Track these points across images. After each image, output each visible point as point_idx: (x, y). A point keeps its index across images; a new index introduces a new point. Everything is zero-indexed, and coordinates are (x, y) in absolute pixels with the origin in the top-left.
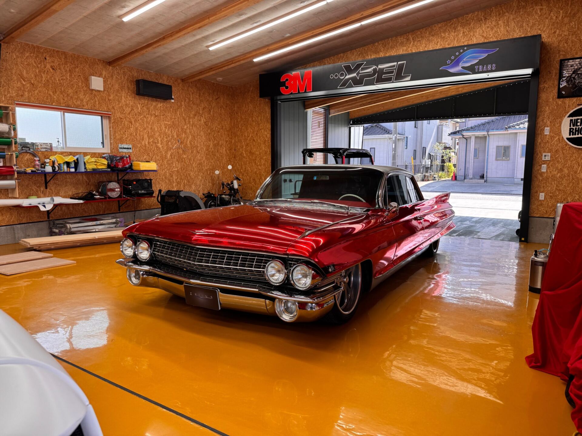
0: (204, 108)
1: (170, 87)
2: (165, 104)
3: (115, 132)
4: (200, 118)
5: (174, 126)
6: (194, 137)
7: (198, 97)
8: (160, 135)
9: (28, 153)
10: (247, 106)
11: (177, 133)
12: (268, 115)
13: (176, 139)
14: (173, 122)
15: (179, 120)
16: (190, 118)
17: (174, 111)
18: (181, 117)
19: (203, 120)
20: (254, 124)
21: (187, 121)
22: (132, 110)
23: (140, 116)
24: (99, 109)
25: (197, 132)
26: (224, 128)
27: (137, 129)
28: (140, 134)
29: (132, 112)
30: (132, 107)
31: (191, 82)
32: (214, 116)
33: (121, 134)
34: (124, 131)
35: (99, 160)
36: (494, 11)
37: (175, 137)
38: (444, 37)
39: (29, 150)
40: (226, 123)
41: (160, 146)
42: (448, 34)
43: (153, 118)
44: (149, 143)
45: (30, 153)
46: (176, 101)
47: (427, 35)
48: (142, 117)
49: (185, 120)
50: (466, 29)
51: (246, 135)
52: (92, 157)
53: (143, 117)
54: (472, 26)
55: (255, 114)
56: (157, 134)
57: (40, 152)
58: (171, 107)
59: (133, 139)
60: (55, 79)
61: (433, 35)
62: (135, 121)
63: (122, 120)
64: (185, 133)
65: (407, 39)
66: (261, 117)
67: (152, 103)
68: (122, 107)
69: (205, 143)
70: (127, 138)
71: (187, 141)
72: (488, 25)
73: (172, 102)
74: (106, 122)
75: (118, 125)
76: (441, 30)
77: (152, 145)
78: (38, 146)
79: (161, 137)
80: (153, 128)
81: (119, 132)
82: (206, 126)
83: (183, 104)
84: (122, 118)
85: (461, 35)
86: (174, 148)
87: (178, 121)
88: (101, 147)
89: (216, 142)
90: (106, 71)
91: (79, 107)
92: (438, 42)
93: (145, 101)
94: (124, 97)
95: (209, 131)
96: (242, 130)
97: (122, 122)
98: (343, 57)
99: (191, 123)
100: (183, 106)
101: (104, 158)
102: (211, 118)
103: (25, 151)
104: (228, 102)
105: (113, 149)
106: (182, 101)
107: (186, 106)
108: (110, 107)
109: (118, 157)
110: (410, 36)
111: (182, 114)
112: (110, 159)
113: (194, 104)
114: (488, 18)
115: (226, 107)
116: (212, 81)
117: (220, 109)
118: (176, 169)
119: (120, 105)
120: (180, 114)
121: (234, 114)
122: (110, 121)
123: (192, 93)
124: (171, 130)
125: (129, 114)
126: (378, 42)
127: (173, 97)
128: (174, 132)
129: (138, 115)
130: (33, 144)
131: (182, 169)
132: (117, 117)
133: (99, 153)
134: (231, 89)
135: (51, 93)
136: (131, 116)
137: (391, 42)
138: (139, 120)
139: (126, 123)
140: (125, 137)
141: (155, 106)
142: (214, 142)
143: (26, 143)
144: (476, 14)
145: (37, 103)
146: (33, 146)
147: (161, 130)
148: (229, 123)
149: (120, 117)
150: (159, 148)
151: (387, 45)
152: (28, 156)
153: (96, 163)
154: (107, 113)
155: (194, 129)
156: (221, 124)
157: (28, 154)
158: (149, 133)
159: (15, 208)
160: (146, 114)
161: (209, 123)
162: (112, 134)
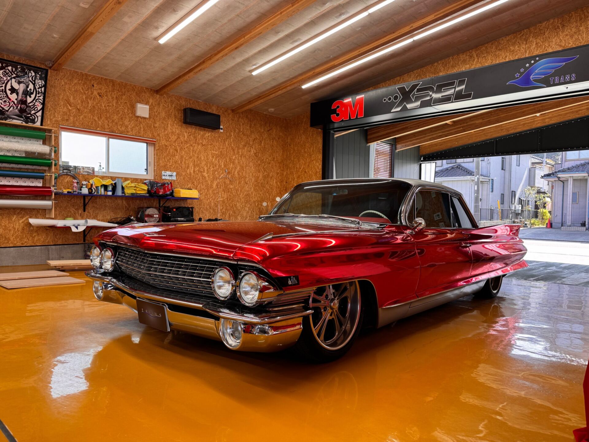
0: (254, 139)
1: (219, 116)
2: (213, 134)
3: (159, 159)
4: (250, 149)
5: (221, 156)
6: (242, 167)
7: (248, 127)
8: (206, 165)
9: (69, 175)
10: (300, 138)
11: (224, 163)
12: (320, 145)
13: (223, 168)
14: (221, 152)
15: (228, 151)
16: (239, 148)
17: (223, 141)
18: (229, 147)
19: (253, 151)
20: (306, 155)
21: (236, 151)
22: (178, 138)
23: (187, 144)
24: (144, 136)
25: (246, 163)
26: (275, 159)
27: (182, 157)
28: (185, 162)
29: (178, 140)
30: (178, 135)
31: (242, 113)
32: (265, 147)
33: (165, 161)
34: (168, 158)
35: (139, 185)
36: (574, 16)
37: (222, 167)
38: (513, 51)
39: (70, 172)
40: (277, 155)
41: (206, 175)
42: (518, 47)
43: (200, 147)
44: (194, 171)
45: (71, 176)
46: (225, 132)
47: (493, 50)
48: (188, 145)
49: (234, 150)
50: (540, 39)
51: (298, 166)
52: (132, 182)
53: (190, 146)
54: (547, 36)
55: (307, 145)
56: (204, 163)
57: (81, 175)
58: (219, 137)
59: (177, 167)
60: (101, 105)
61: (500, 50)
62: (181, 149)
63: (167, 147)
64: (233, 163)
65: (471, 56)
66: (313, 148)
67: (199, 132)
68: (167, 134)
69: (254, 174)
70: (171, 166)
71: (234, 172)
72: (567, 33)
73: (221, 132)
74: (151, 149)
75: (162, 152)
76: (510, 43)
77: (197, 174)
78: (80, 169)
79: (207, 166)
80: (199, 157)
81: (163, 159)
82: (256, 158)
83: (232, 134)
84: (167, 146)
85: (534, 46)
86: (220, 177)
87: (226, 151)
88: (145, 173)
89: (266, 173)
90: (153, 99)
91: (124, 133)
92: (506, 57)
93: (192, 130)
94: (171, 125)
95: (259, 162)
96: (295, 163)
97: (167, 149)
98: (400, 80)
99: (240, 153)
100: (232, 136)
101: (145, 184)
102: (262, 149)
103: (66, 173)
104: (281, 134)
105: (156, 176)
106: (231, 131)
107: (235, 137)
108: (156, 134)
109: (159, 183)
110: (473, 52)
111: (231, 144)
112: (150, 184)
113: (244, 135)
114: (566, 25)
115: (279, 138)
116: (265, 113)
117: (271, 141)
118: (222, 199)
119: (166, 132)
120: (228, 144)
121: (287, 146)
122: (155, 148)
123: (243, 124)
124: (219, 160)
125: (175, 142)
126: (437, 62)
127: (221, 127)
128: (222, 161)
129: (185, 144)
130: (75, 167)
131: (228, 200)
132: (162, 145)
133: (141, 179)
134: (285, 121)
135: (96, 119)
136: (177, 144)
137: (452, 60)
138: (185, 149)
139: (171, 151)
140: (169, 164)
141: (203, 136)
142: (264, 173)
143: (68, 166)
144: (551, 22)
145: (81, 127)
146: (76, 170)
147: (208, 160)
148: (281, 154)
149: (165, 145)
150: (205, 177)
151: (448, 65)
152: (68, 179)
153: (135, 188)
154: (152, 140)
155: (243, 159)
156: (273, 156)
157: (69, 177)
158: (194, 161)
159: (51, 229)
160: (193, 143)
161: (260, 154)
162: (156, 161)
